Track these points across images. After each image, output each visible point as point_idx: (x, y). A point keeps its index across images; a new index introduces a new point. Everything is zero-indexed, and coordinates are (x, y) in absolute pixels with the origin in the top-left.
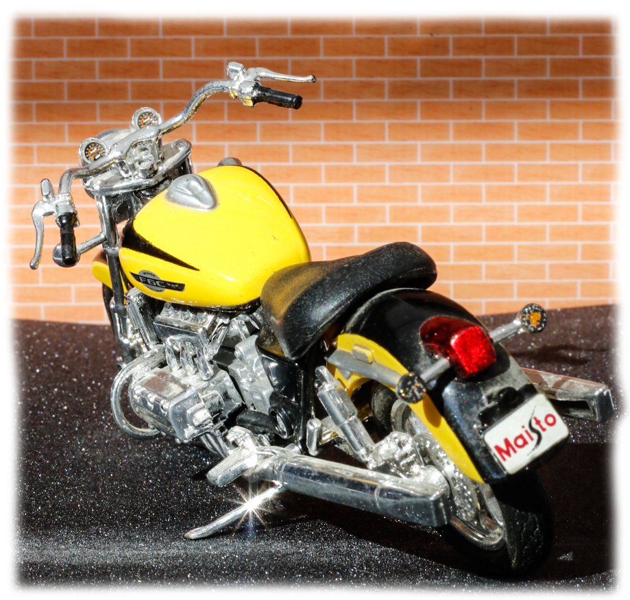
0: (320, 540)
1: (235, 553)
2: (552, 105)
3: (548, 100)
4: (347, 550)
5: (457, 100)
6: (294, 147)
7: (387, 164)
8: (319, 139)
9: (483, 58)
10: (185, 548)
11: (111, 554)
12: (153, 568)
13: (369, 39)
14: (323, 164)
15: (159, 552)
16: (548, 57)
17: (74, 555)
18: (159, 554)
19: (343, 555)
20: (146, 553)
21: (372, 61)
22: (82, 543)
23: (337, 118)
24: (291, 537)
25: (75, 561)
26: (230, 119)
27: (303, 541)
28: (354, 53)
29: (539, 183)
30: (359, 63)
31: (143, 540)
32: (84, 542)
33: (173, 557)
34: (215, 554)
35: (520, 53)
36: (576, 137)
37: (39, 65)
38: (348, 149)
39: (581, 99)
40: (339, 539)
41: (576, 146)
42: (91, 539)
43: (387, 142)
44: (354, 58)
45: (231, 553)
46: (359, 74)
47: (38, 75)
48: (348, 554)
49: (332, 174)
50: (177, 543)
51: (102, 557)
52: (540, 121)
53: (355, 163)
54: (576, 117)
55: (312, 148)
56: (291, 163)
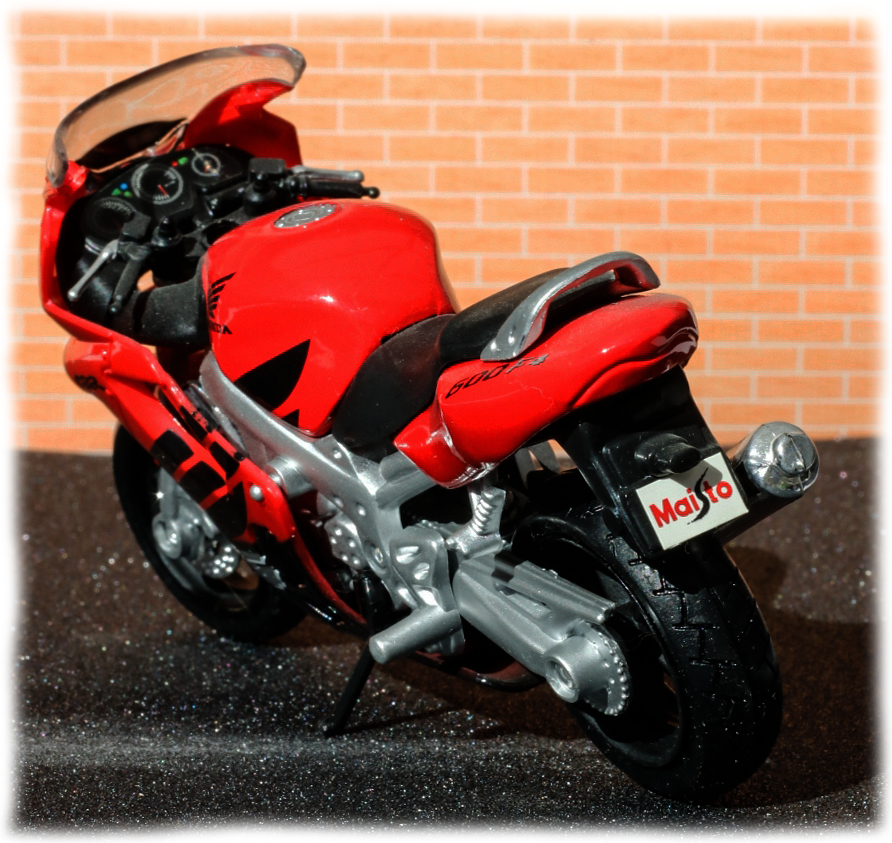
0: (401, 738)
1: (279, 754)
4: (439, 752)
10: (207, 745)
11: (102, 751)
12: (161, 774)
15: (171, 750)
16: (759, 76)
17: (48, 752)
18: (169, 753)
19: (434, 759)
20: (152, 750)
22: (60, 736)
25: (49, 761)
30: (486, 80)
32: (63, 735)
33: (190, 758)
34: (249, 755)
44: (479, 73)
45: (273, 754)
48: (442, 758)
50: (197, 738)
51: (88, 755)
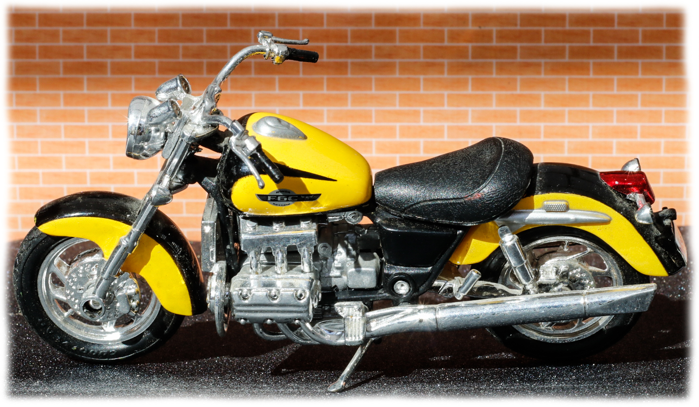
2: (570, 81)
3: (567, 77)
5: (499, 77)
6: (377, 111)
7: (446, 124)
8: (395, 105)
9: (518, 45)
13: (433, 30)
14: (398, 125)
21: (435, 47)
23: (408, 89)
24: (378, 381)
26: (328, 89)
27: (388, 384)
28: (422, 40)
29: (559, 140)
31: (266, 383)
35: (546, 42)
36: (587, 105)
37: (185, 48)
38: (417, 113)
39: (591, 76)
40: (414, 382)
41: (588, 112)
42: (226, 382)
43: (446, 108)
46: (425, 56)
47: (184, 56)
49: (405, 132)
52: (560, 93)
53: (422, 124)
54: (588, 89)
55: (389, 112)
56: (374, 124)
